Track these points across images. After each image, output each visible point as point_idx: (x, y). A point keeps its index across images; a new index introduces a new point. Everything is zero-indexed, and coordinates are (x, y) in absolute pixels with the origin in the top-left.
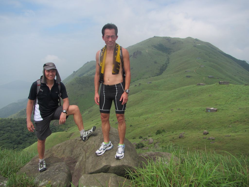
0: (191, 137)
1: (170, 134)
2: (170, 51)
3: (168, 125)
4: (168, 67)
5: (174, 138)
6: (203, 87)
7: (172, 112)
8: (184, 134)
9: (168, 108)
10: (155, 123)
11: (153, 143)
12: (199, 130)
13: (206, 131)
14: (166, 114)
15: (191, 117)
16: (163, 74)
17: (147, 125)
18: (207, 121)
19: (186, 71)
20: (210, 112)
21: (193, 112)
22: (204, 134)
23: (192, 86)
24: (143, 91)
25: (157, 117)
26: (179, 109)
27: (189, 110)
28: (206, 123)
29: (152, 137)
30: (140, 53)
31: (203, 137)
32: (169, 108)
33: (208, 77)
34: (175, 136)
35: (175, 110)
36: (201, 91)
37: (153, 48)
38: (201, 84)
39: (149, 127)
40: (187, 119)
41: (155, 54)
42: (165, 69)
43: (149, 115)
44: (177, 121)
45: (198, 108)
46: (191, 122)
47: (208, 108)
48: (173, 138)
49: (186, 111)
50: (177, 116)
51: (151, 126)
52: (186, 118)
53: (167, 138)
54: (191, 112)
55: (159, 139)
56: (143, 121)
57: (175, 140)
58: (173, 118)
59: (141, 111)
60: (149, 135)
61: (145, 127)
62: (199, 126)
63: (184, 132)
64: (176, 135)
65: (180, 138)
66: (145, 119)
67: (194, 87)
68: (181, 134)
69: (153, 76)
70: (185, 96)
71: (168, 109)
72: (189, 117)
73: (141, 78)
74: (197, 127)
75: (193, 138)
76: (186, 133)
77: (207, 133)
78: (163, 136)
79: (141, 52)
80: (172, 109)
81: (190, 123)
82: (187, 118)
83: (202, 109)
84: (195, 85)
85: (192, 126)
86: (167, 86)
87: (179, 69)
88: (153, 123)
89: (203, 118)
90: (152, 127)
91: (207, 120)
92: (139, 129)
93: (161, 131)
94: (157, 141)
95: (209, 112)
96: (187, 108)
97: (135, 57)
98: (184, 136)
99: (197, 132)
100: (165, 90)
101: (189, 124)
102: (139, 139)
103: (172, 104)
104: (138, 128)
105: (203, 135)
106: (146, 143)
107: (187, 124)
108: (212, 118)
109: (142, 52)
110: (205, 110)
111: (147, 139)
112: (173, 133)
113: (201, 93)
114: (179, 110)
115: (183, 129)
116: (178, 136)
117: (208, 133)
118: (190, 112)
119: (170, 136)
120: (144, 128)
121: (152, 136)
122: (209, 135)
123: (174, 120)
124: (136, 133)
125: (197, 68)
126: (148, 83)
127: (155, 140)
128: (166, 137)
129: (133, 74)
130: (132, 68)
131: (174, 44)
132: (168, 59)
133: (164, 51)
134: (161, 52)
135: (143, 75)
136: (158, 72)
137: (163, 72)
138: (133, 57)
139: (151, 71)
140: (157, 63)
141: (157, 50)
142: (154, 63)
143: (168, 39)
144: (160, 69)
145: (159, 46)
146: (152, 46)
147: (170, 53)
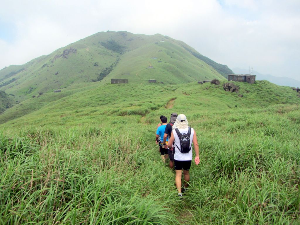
2: (123, 50)
4: (112, 71)
37: (99, 46)
41: (99, 54)
42: (108, 74)
129: (58, 81)
130: (57, 73)
131: (131, 40)
132: (117, 61)
133: (115, 50)
134: (110, 52)
135: (72, 82)
136: (95, 77)
137: (103, 78)
138: (63, 58)
139: (86, 76)
140: (98, 65)
141: (105, 48)
142: (94, 65)
143: (124, 34)
144: (100, 74)
145: (110, 43)
146: (99, 42)
147: (122, 53)
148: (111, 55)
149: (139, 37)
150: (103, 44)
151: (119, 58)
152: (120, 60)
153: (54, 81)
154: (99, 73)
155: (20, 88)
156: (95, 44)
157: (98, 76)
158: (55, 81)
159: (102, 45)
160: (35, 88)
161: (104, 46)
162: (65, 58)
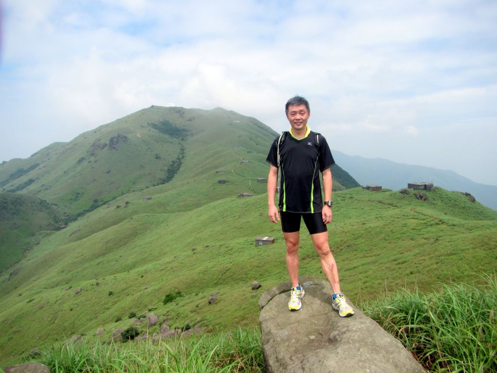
0: (231, 298)
1: (192, 298)
2: (183, 134)
3: (187, 281)
4: (182, 165)
5: (199, 306)
6: (248, 199)
7: (194, 253)
8: (217, 294)
9: (187, 246)
10: (161, 280)
11: (157, 323)
12: (245, 282)
13: (255, 282)
14: (182, 260)
15: (230, 259)
16: (174, 179)
17: (144, 287)
18: (258, 263)
19: (217, 172)
20: (263, 245)
21: (232, 249)
22: (253, 289)
23: (229, 199)
24: (134, 217)
25: (165, 267)
26: (208, 246)
27: (225, 246)
28: (257, 267)
29: (155, 312)
30: (124, 139)
31: (251, 294)
32: (189, 245)
33: (258, 180)
34: (201, 301)
35: (199, 248)
36: (245, 207)
37: (150, 130)
38: (245, 194)
39: (150, 289)
40: (222, 265)
41: (155, 141)
42: (178, 170)
43: (149, 266)
44: (205, 271)
45: (241, 240)
46: (230, 269)
47: (258, 238)
48: (197, 306)
49: (219, 248)
50: (204, 261)
51: (152, 287)
52: (220, 263)
53: (185, 307)
54: (229, 250)
55: (170, 312)
56: (137, 280)
57: (201, 309)
58: (196, 266)
59: (133, 258)
60: (150, 307)
61: (141, 293)
62: (246, 274)
63: (218, 291)
64: (203, 299)
65: (210, 303)
66: (139, 274)
67: (234, 200)
68: (212, 296)
69: (154, 186)
70: (217, 221)
71: (187, 248)
72: (227, 259)
73: (129, 190)
74: (242, 277)
75: (233, 300)
76: (222, 291)
77: (258, 285)
78: (178, 306)
79: (126, 138)
80: (194, 247)
81: (228, 270)
82: (223, 262)
83: (249, 240)
84: (234, 198)
85: (231, 276)
86: (183, 203)
87: (204, 168)
88: (157, 281)
89: (251, 258)
90: (155, 290)
91: (258, 261)
92: (129, 298)
93: (175, 295)
94: (165, 318)
95: (261, 245)
96: (222, 243)
97: (114, 148)
98: (217, 298)
99: (242, 287)
100: (179, 212)
101: (228, 273)
102: (130, 319)
103: (193, 239)
104: (126, 296)
105: (253, 291)
106: (142, 325)
107: (222, 274)
108: (266, 257)
109: (129, 136)
110: (254, 243)
111: (145, 317)
112: (197, 295)
113: (246, 210)
114: (208, 248)
115: (216, 284)
116: (206, 300)
117: (260, 286)
118: (227, 249)
119: (192, 302)
120: (139, 294)
121: (156, 309)
122: (262, 289)
123: (199, 268)
124: (122, 308)
125: (236, 165)
126: (145, 200)
127: (162, 316)
128: (183, 306)
129: (113, 183)
130: (108, 171)
131: (191, 121)
132: (182, 150)
133: (174, 135)
134: (167, 136)
135: (134, 183)
136: (163, 175)
137: (174, 176)
139: (150, 174)
140: (160, 158)
141: (160, 132)
142: (156, 158)
144: (168, 170)
145: (163, 124)
146: (148, 124)
147: (184, 138)
148: (171, 143)
150: (155, 126)
151: (183, 146)
152: (185, 148)
154: (166, 168)
155: (59, 194)
156: (144, 127)
157: (166, 173)
158: (108, 183)
159: (153, 128)
161: (157, 129)
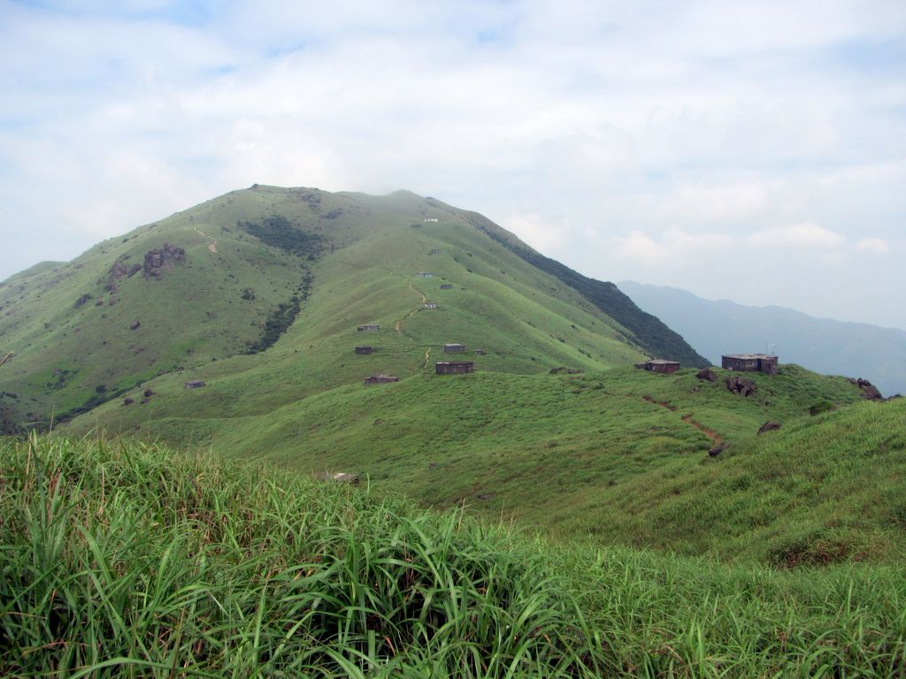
2: (315, 247)
4: (300, 313)
16: (276, 344)
30: (177, 256)
37: (241, 236)
41: (248, 260)
42: (290, 324)
69: (230, 356)
87: (343, 319)
97: (154, 274)
109: (189, 250)
129: (142, 350)
130: (135, 323)
131: (334, 217)
132: (305, 280)
133: (292, 247)
134: (277, 252)
135: (189, 351)
136: (255, 336)
137: (278, 337)
138: (144, 276)
139: (227, 332)
140: (253, 298)
141: (262, 241)
142: (243, 298)
143: (312, 195)
144: (267, 324)
145: (271, 225)
146: (239, 224)
147: (315, 256)
148: (284, 265)
149: (358, 207)
150: (253, 229)
151: (309, 273)
152: (314, 278)
153: (132, 347)
154: (264, 320)
155: (25, 372)
156: (227, 230)
157: (262, 330)
158: (134, 350)
159: (248, 232)
160: (75, 372)
161: (256, 236)
162: (154, 278)
